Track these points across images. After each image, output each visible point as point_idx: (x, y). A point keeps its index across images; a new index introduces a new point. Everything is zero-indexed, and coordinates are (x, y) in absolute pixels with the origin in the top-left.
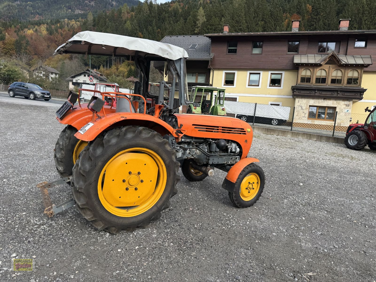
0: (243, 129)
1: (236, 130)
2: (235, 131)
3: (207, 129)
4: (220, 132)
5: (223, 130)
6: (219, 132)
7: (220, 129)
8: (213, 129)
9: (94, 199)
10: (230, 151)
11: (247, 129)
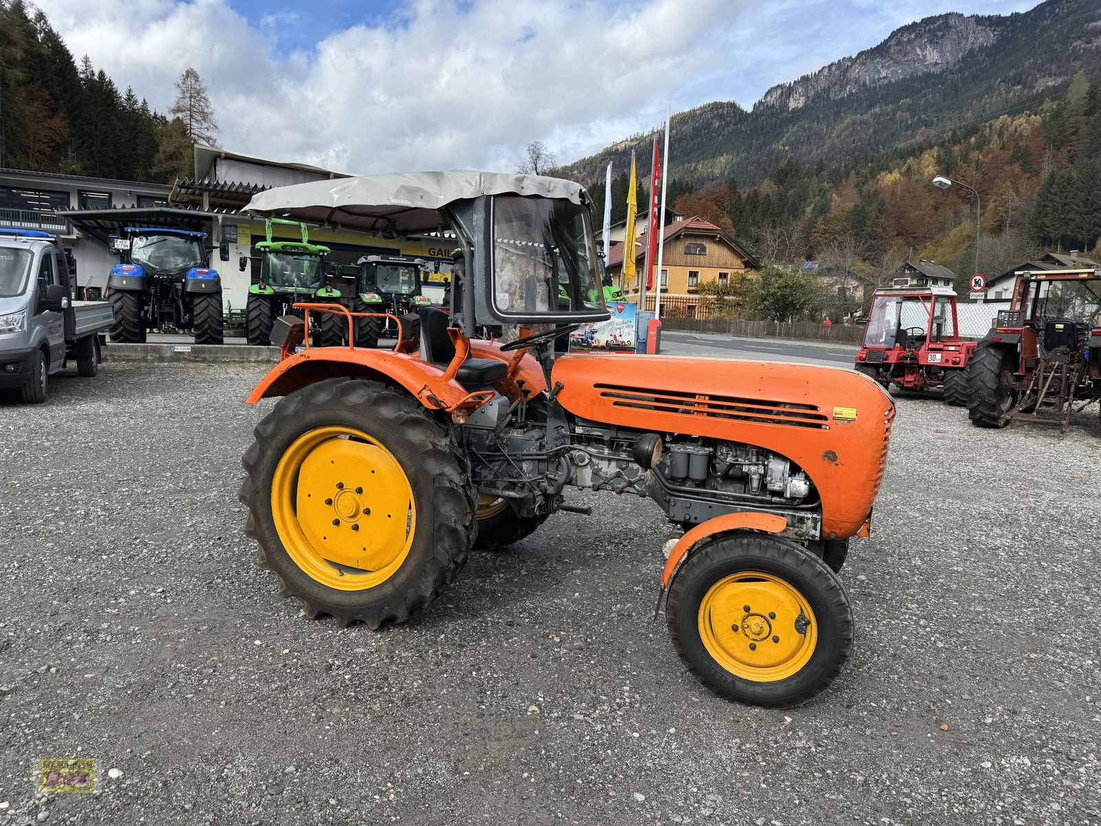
0: (815, 408)
1: (781, 409)
2: (778, 413)
3: (657, 400)
4: (703, 412)
5: (710, 406)
6: (698, 412)
7: (699, 403)
8: (681, 403)
9: (265, 526)
10: (755, 484)
11: (836, 410)
